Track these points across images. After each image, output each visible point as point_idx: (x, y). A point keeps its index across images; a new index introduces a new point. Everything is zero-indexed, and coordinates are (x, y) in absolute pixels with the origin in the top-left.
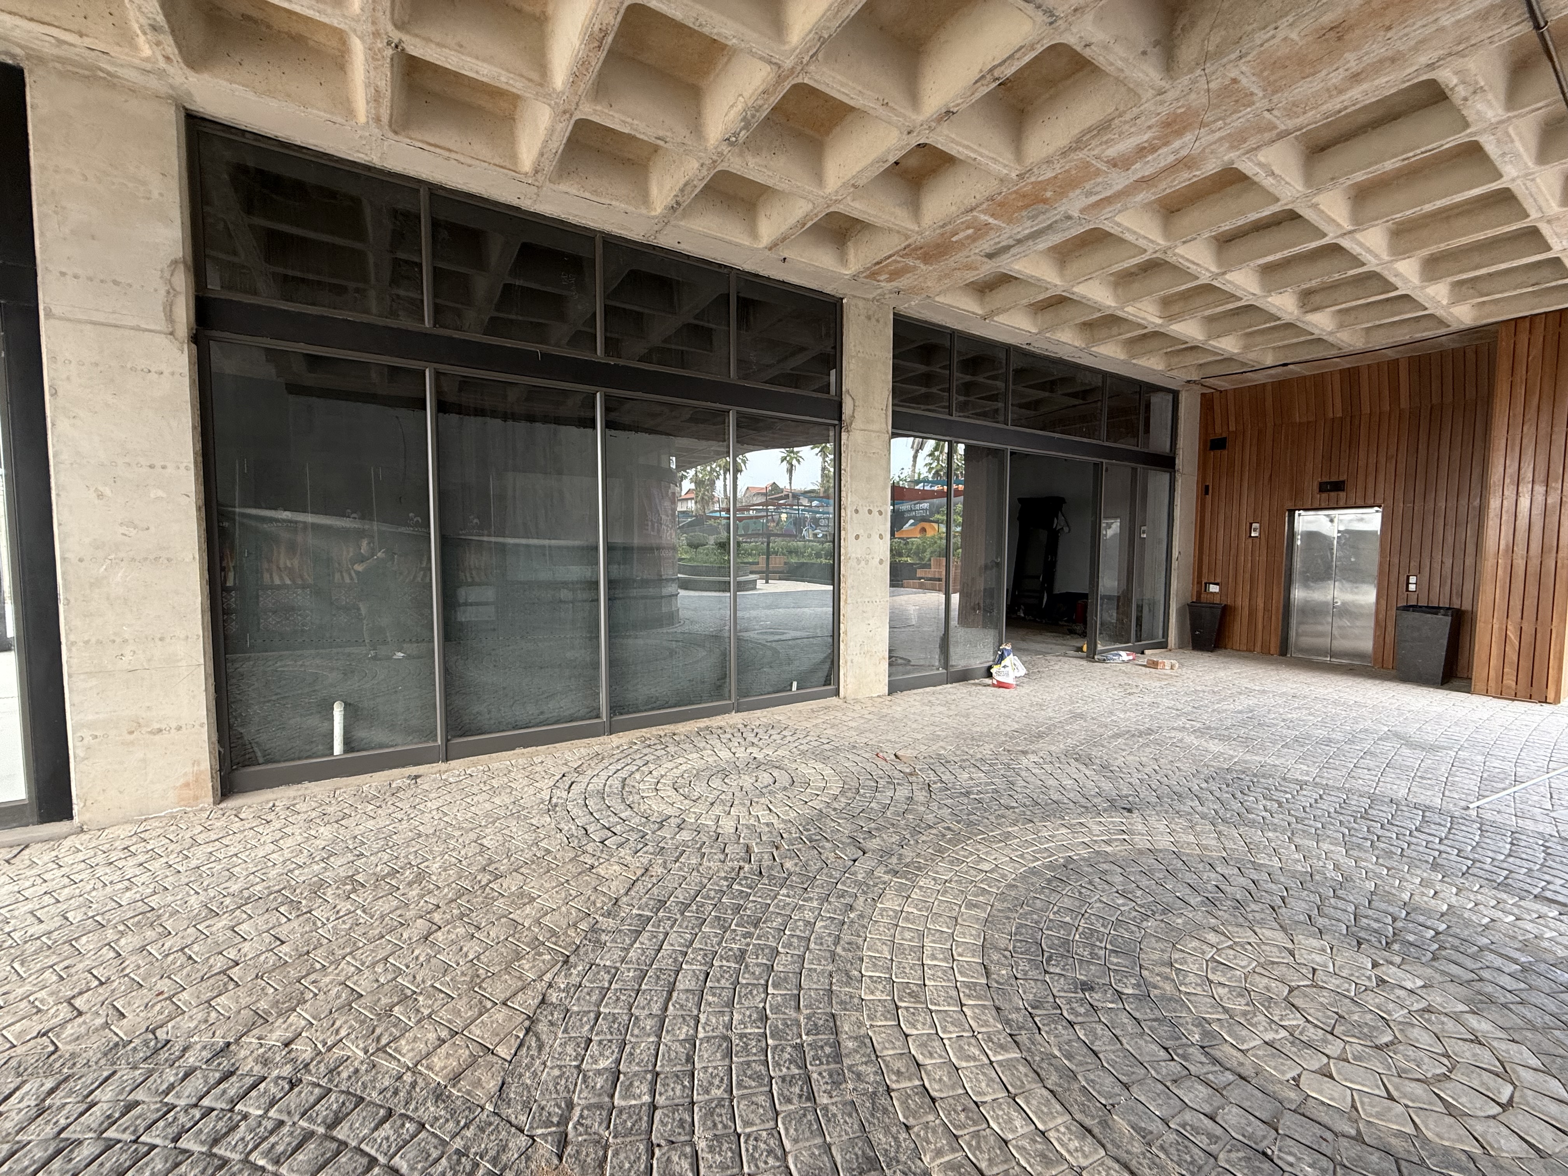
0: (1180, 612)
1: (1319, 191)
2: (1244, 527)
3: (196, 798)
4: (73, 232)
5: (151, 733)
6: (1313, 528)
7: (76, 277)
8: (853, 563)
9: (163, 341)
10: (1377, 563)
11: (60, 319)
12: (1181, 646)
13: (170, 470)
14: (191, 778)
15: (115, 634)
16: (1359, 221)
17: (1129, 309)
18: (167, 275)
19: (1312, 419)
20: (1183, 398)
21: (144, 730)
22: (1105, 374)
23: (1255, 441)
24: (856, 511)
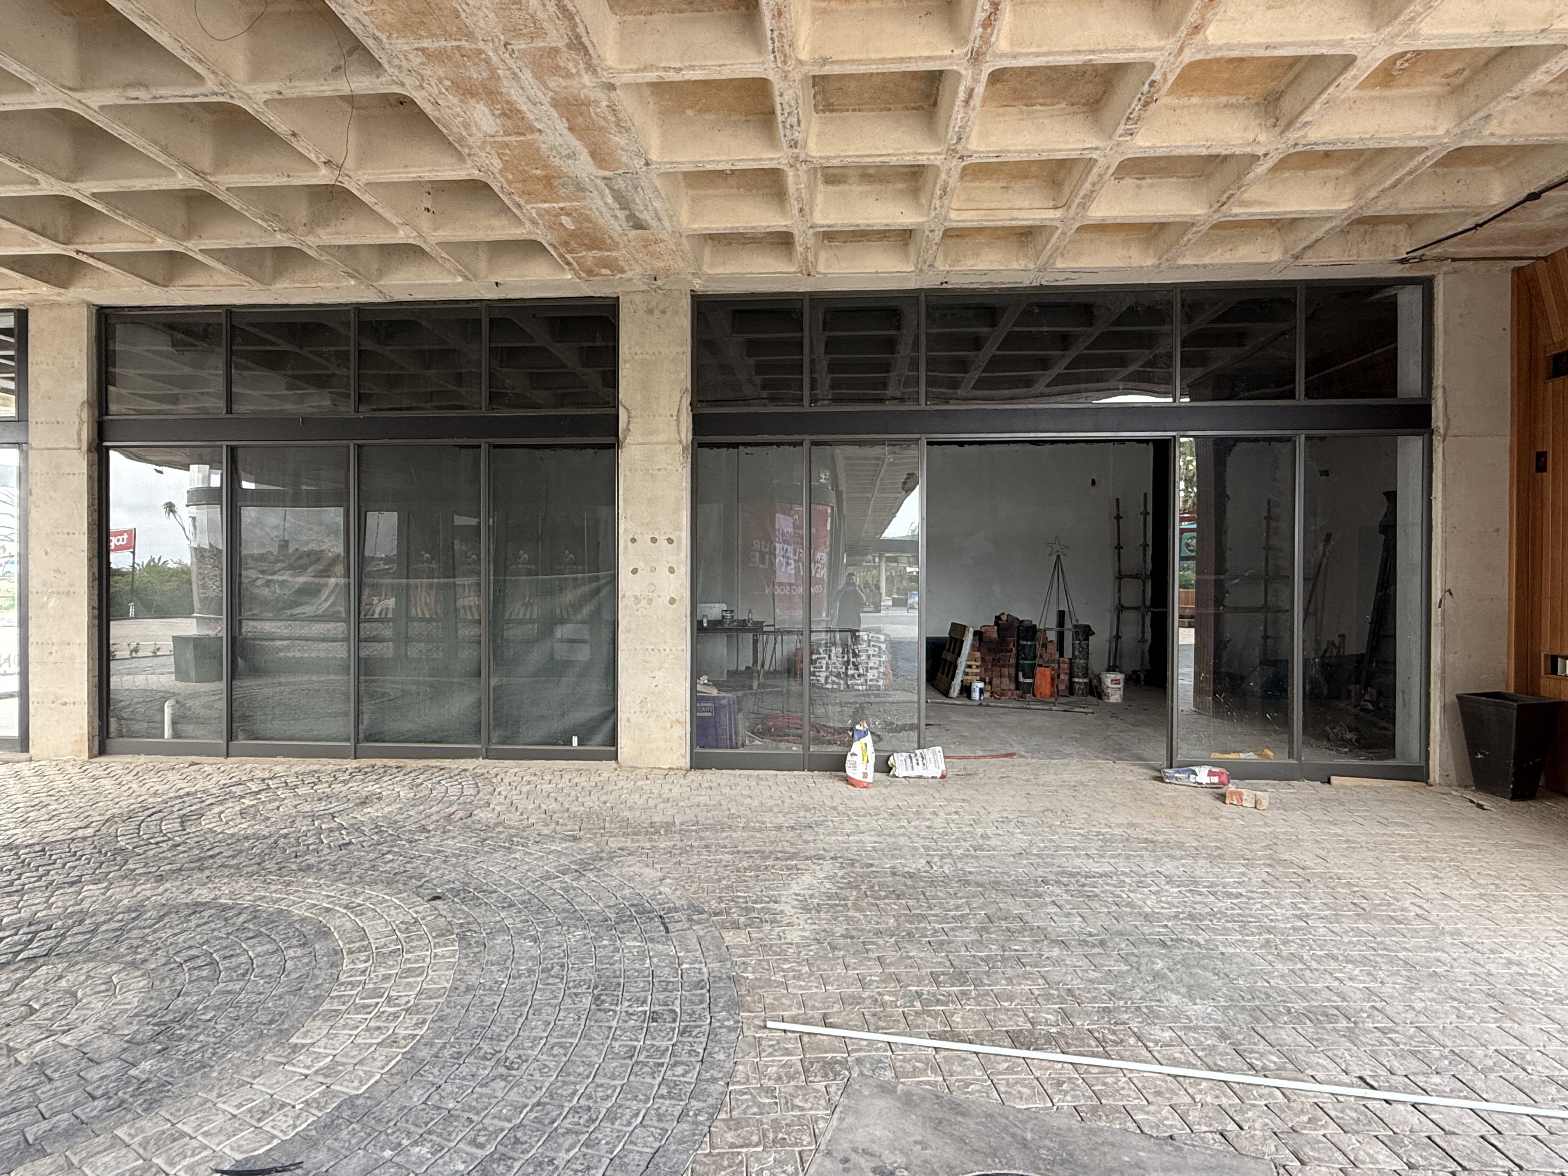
3: (80, 752)
4: (42, 397)
5: (62, 704)
7: (42, 423)
8: (628, 602)
9: (76, 453)
11: (35, 449)
13: (77, 535)
14: (78, 738)
15: (49, 639)
18: (79, 412)
21: (59, 701)
24: (633, 540)
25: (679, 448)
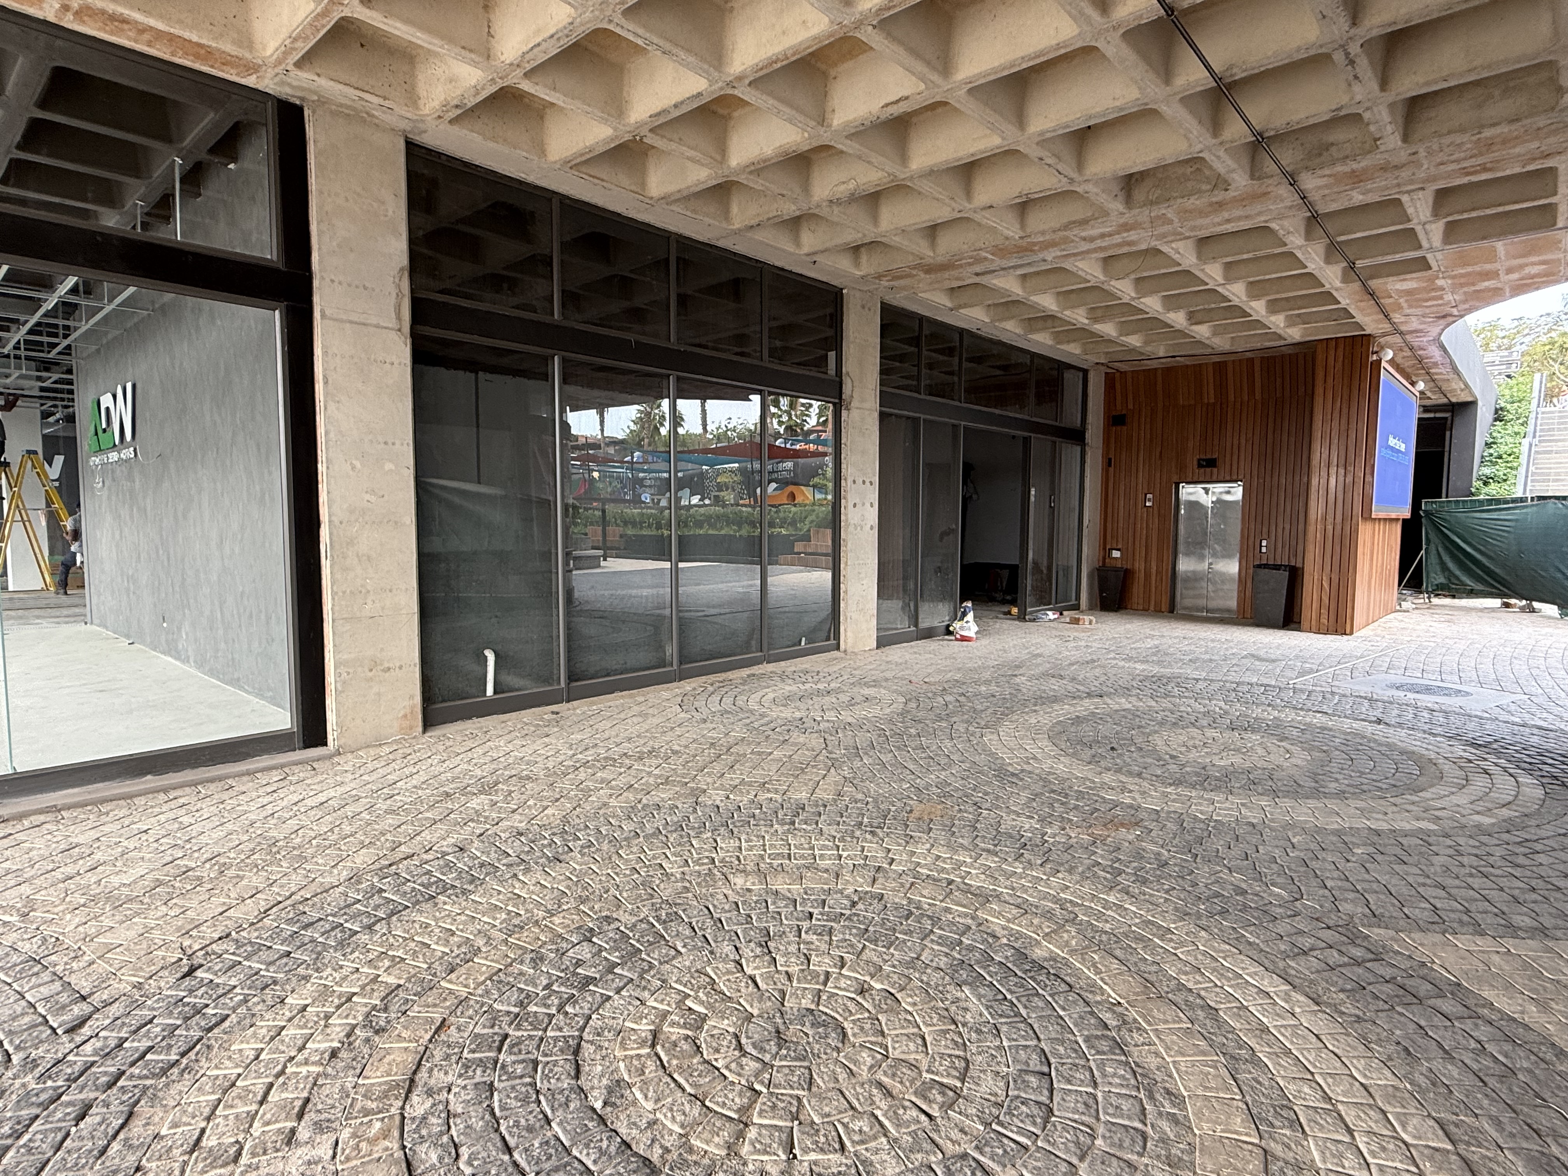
0: (1090, 576)
1: (1205, 263)
2: (1141, 497)
3: (411, 728)
4: (339, 246)
5: (383, 670)
6: (1192, 498)
7: (340, 283)
8: (851, 528)
9: (393, 336)
10: (1239, 530)
11: (331, 319)
12: (1091, 608)
13: (397, 446)
14: (408, 711)
15: (362, 586)
16: (1229, 278)
17: (1067, 313)
18: (397, 280)
19: (1192, 402)
20: (1091, 376)
21: (379, 668)
22: (1033, 355)
23: (1148, 420)
24: (855, 482)
25: (876, 414)
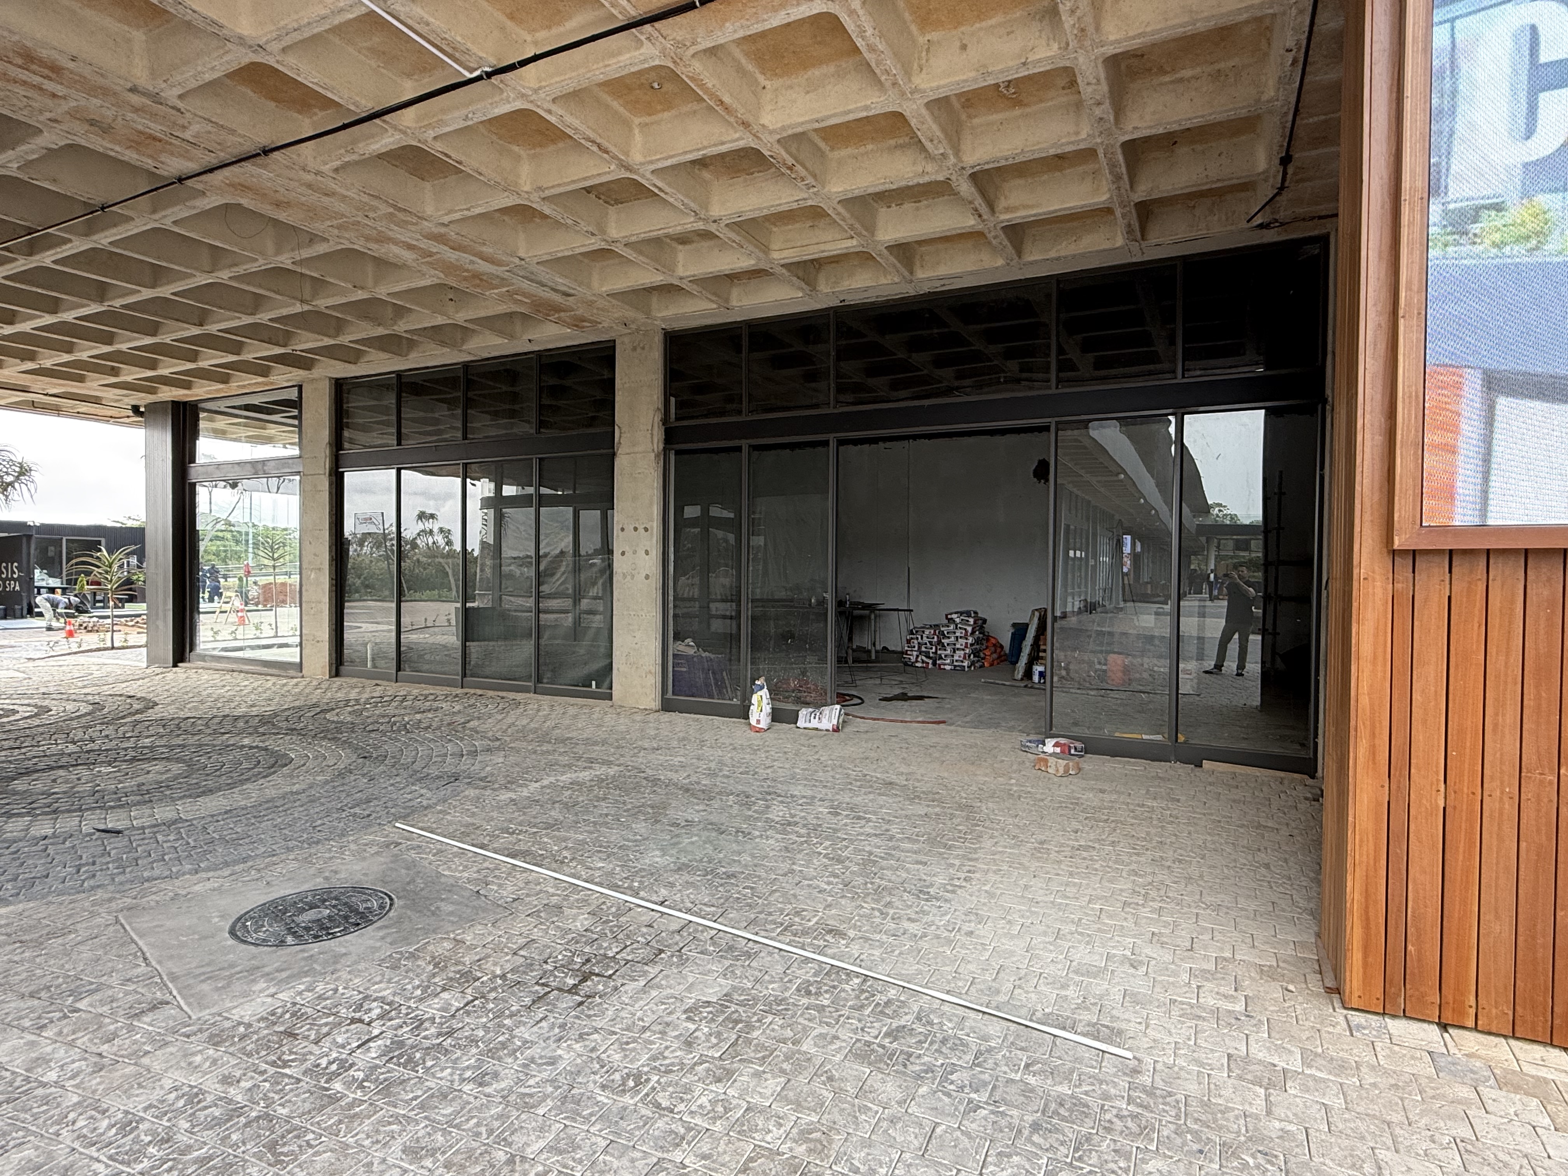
3: (324, 673)
5: (317, 641)
7: (308, 458)
8: (619, 577)
9: (324, 477)
11: (305, 475)
13: (324, 531)
14: (324, 664)
15: (311, 599)
24: (623, 529)
25: (653, 455)
